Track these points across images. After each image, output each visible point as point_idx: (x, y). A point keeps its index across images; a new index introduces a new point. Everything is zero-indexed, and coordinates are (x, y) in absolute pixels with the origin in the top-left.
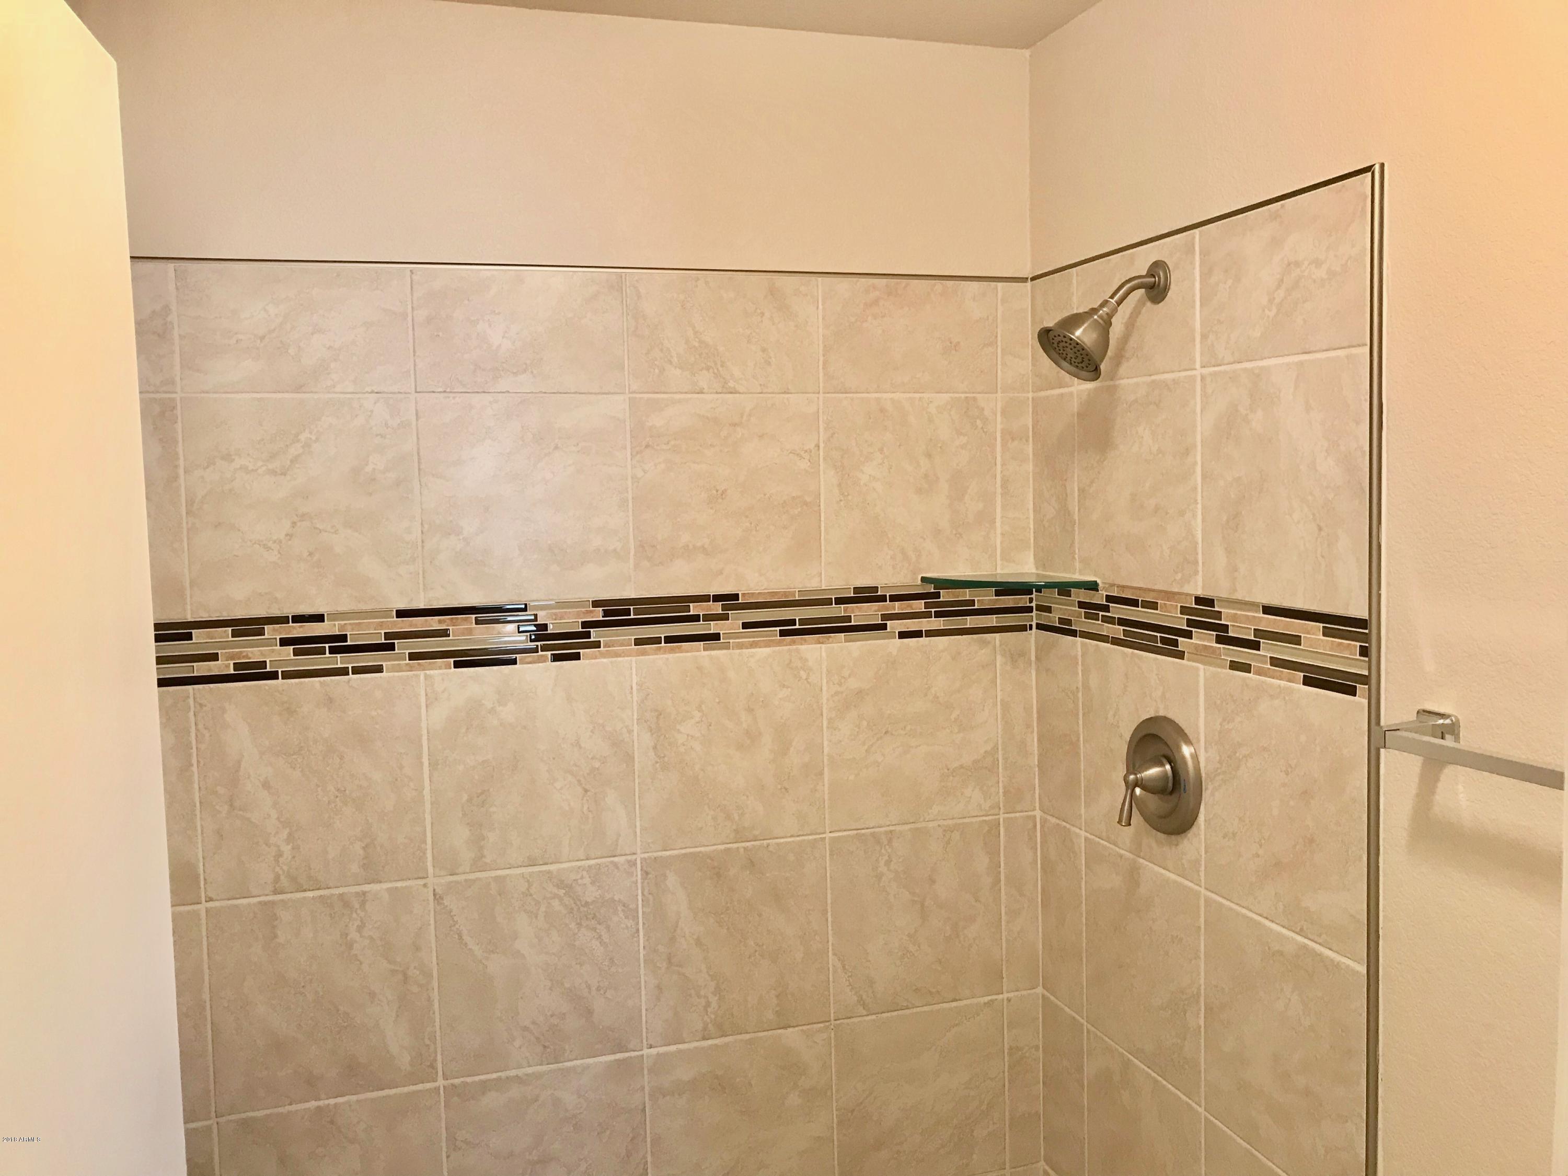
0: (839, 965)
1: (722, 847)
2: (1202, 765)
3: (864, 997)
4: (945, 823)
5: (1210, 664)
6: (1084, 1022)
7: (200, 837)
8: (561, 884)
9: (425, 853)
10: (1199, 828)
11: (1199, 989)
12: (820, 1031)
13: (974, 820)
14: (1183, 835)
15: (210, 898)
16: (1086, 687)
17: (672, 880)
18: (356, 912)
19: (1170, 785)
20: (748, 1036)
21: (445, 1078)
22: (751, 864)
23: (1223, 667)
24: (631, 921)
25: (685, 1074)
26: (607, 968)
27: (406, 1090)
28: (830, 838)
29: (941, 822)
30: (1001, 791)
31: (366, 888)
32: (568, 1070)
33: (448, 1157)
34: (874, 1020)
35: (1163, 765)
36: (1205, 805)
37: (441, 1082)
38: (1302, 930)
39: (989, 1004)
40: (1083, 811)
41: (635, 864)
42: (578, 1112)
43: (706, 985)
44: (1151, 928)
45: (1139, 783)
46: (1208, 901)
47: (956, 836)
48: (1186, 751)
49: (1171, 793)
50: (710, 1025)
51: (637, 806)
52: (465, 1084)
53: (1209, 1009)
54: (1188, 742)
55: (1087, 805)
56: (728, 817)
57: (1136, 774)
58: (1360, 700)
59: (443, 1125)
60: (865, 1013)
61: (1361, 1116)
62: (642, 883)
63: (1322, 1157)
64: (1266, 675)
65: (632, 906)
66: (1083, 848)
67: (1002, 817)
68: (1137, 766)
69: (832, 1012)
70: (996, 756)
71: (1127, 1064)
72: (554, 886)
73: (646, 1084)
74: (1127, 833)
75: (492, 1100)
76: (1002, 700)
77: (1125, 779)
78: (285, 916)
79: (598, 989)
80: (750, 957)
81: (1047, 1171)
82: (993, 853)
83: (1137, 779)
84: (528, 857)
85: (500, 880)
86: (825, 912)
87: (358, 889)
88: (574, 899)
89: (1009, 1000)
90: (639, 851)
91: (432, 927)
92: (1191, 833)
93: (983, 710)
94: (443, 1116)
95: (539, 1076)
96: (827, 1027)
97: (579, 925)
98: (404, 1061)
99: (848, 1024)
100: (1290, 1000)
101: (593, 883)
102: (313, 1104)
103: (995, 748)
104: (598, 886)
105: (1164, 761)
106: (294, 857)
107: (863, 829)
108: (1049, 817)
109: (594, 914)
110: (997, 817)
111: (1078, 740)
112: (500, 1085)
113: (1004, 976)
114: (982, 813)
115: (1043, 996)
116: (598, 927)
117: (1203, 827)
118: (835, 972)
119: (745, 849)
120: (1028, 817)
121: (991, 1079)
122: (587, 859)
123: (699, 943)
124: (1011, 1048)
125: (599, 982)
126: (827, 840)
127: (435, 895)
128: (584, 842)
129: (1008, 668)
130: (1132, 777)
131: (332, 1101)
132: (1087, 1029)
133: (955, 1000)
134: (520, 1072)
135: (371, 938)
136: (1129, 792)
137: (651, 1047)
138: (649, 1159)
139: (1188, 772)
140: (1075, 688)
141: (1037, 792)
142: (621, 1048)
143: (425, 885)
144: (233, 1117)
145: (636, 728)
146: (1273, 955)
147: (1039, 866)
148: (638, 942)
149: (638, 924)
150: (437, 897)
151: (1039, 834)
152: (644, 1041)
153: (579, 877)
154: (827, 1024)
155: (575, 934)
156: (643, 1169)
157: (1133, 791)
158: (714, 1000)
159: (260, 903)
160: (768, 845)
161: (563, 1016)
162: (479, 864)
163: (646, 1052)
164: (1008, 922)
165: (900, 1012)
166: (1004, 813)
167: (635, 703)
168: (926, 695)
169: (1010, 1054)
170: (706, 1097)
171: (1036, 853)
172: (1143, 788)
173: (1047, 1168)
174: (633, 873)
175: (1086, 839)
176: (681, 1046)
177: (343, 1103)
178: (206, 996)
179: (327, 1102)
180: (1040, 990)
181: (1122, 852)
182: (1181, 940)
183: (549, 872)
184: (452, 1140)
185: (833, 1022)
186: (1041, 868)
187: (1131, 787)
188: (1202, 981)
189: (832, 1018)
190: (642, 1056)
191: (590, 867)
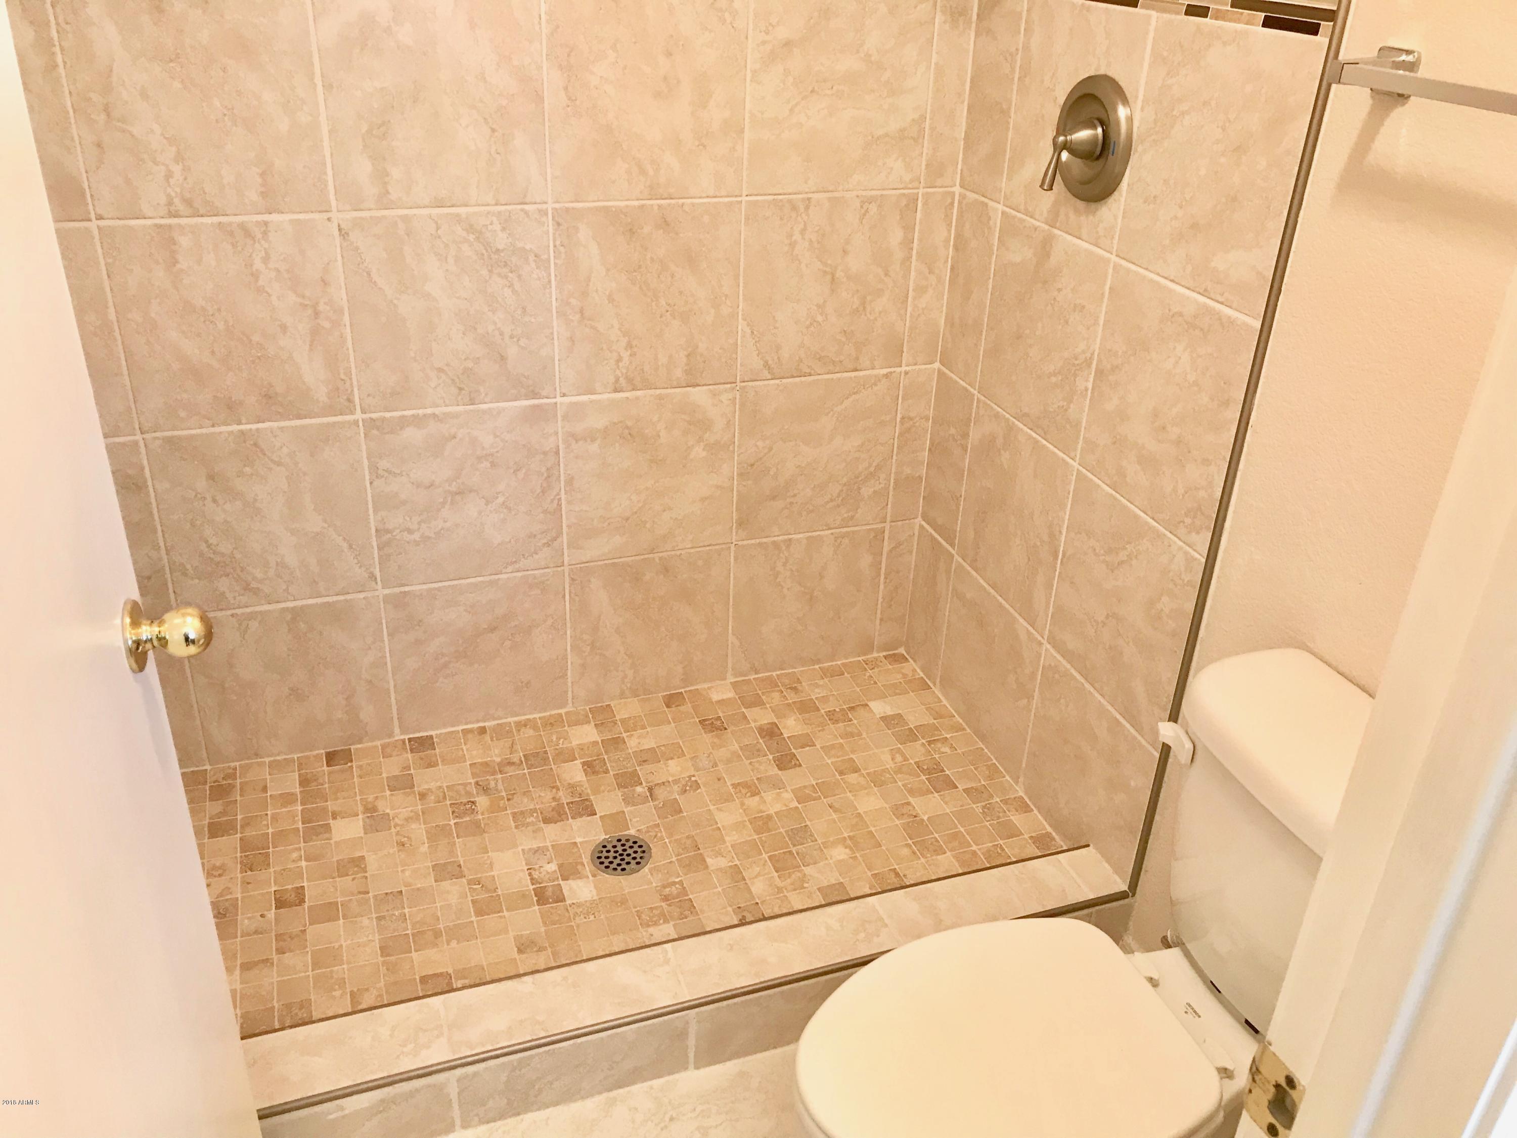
0: (748, 331)
1: (636, 203)
2: (1135, 130)
3: (770, 362)
4: (864, 193)
5: (1164, 11)
6: (976, 392)
7: (79, 148)
8: (470, 229)
9: (326, 186)
10: (1121, 195)
11: (1093, 354)
12: (726, 391)
13: (894, 192)
14: (1103, 201)
15: (100, 215)
16: (1026, 48)
17: (584, 233)
18: (259, 242)
19: (1098, 152)
20: (658, 392)
21: (363, 411)
22: (665, 224)
23: (1178, 13)
24: (543, 272)
25: (598, 422)
26: (520, 317)
27: (325, 420)
28: (746, 202)
29: (860, 193)
30: (924, 163)
31: (266, 217)
32: (484, 412)
33: (371, 483)
34: (778, 385)
35: (1095, 128)
36: (1132, 168)
37: (358, 415)
38: (1206, 290)
39: (886, 376)
40: (1004, 185)
41: (546, 214)
42: (495, 450)
43: (618, 341)
44: (1055, 298)
45: (1068, 145)
46: (1116, 267)
47: (873, 208)
48: (1122, 112)
49: (1098, 158)
50: (621, 379)
51: (548, 152)
52: (383, 419)
53: (1100, 373)
54: (1125, 101)
55: (1009, 179)
56: (643, 171)
57: (1066, 136)
58: (1321, 40)
59: (365, 455)
60: (769, 377)
61: (1224, 458)
62: (554, 234)
63: (1181, 496)
64: (1224, 19)
65: (544, 257)
66: (998, 225)
67: (921, 191)
68: (1068, 128)
69: (738, 375)
70: (923, 126)
71: (1010, 428)
72: (463, 229)
73: (560, 429)
74: (1048, 199)
75: (412, 434)
76: (936, 64)
77: (1055, 143)
78: (185, 241)
79: (511, 337)
80: (661, 317)
81: (923, 526)
82: (909, 228)
83: (1066, 142)
84: (435, 198)
85: (405, 219)
86: (737, 277)
87: (260, 218)
88: (484, 245)
89: (906, 373)
90: (550, 200)
91: (340, 263)
92: (1111, 200)
93: (916, 74)
94: (364, 447)
95: (456, 416)
96: (733, 389)
97: (490, 271)
98: (321, 394)
99: (752, 387)
100: (1180, 358)
101: (504, 229)
102: (235, 428)
103: (923, 118)
104: (509, 234)
105: (1096, 122)
106: (185, 179)
107: (780, 194)
108: (968, 193)
109: (505, 262)
110: (915, 191)
111: (1009, 108)
112: (418, 421)
113: (905, 350)
114: (901, 186)
115: (939, 370)
116: (510, 274)
117: (1124, 193)
118: (743, 337)
119: (659, 206)
120: (949, 193)
121: (882, 444)
122: (496, 204)
123: (611, 299)
124: (903, 418)
125: (511, 330)
126: (743, 203)
127: (340, 230)
128: (492, 186)
129: (947, 27)
130: (1061, 138)
131: (254, 427)
132: (978, 399)
133: (856, 370)
134: (437, 411)
135: (278, 270)
136: (1056, 155)
137: (564, 395)
138: (563, 496)
139: (1119, 134)
140: (1014, 49)
141: (960, 167)
142: (535, 395)
143: (329, 219)
144: (158, 434)
145: (545, 65)
146: (1173, 316)
147: (952, 243)
148: (550, 293)
149: (550, 275)
150: (343, 233)
151: (955, 211)
152: (558, 389)
153: (488, 223)
154: (734, 385)
155: (486, 281)
156: (558, 504)
157: (1059, 155)
158: (626, 355)
159: (156, 225)
160: (683, 205)
161: (477, 360)
162: (384, 200)
163: (559, 400)
164: (914, 298)
165: (803, 379)
166: (924, 188)
167: (544, 36)
168: (858, 52)
169: (902, 423)
170: (617, 445)
171: (949, 231)
172: (1072, 151)
173: (923, 523)
174: (544, 223)
175: (1003, 213)
176: (593, 397)
177: (266, 429)
178: (112, 316)
179: (248, 427)
180: (937, 365)
181: (1037, 224)
182: (1084, 307)
183: (458, 215)
184: (374, 468)
185: (738, 384)
186: (954, 245)
187: (1058, 148)
188: (1097, 346)
189: (738, 380)
190: (556, 403)
191: (499, 213)
